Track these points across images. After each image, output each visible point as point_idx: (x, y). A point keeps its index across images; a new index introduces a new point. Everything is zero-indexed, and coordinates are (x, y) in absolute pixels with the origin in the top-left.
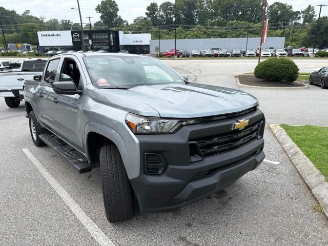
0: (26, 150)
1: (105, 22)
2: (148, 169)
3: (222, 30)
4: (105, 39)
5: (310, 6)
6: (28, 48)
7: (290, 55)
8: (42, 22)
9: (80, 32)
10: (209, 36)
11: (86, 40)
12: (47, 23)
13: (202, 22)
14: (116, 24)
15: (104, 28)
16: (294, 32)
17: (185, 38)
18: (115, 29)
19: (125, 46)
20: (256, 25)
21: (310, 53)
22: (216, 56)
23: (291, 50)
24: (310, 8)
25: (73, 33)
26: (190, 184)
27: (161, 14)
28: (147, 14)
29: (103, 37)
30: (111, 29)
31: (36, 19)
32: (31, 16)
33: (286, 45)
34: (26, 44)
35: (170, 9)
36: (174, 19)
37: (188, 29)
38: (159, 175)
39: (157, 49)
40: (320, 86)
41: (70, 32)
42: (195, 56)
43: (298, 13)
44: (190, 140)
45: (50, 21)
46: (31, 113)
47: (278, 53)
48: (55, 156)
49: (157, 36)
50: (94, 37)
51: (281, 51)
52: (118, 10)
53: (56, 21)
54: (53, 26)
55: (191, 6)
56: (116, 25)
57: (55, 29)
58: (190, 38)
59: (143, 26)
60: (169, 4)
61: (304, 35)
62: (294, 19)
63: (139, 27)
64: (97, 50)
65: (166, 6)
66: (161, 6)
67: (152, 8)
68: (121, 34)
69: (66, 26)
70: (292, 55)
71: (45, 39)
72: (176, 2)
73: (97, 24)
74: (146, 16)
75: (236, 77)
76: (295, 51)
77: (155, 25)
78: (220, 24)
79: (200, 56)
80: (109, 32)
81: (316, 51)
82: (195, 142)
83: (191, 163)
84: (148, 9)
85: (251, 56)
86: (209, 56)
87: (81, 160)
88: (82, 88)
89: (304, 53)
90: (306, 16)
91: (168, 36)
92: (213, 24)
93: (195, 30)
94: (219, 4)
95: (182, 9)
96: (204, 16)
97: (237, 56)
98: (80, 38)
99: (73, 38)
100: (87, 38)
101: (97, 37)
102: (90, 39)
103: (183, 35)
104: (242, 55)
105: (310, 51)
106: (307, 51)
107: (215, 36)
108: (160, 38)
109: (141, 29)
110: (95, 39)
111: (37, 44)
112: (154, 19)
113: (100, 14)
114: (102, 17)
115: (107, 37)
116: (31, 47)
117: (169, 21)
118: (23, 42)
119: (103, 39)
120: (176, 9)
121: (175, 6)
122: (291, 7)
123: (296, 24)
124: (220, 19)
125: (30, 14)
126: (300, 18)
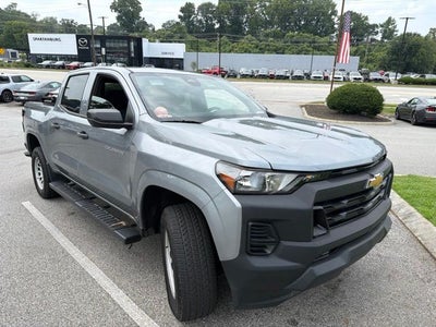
0: (27, 204)
1: (122, 25)
2: (252, 246)
3: (280, 44)
4: (124, 48)
5: (390, 18)
6: (14, 55)
7: (367, 80)
8: (34, 21)
9: (88, 37)
10: (262, 51)
11: (96, 48)
12: (41, 22)
13: (253, 32)
14: (138, 28)
15: (121, 32)
16: (370, 50)
17: (230, 52)
18: (136, 34)
19: (151, 58)
20: (323, 40)
21: (392, 78)
22: (272, 77)
23: (368, 74)
24: (390, 21)
25: (78, 38)
26: (311, 268)
27: (199, 18)
28: (180, 17)
29: (121, 45)
30: (131, 34)
31: (26, 15)
32: (19, 12)
33: (360, 67)
34: (10, 50)
35: (212, 13)
36: (217, 26)
37: (234, 40)
38: (267, 255)
39: (194, 65)
40: (409, 122)
41: (74, 36)
42: (244, 76)
43: (375, 26)
44: (315, 204)
45: (46, 20)
46: (36, 150)
47: (351, 77)
48: (73, 213)
49: (193, 47)
50: (107, 44)
51: (355, 74)
52: (140, 9)
53: (53, 21)
54: (49, 27)
55: (239, 10)
56: (137, 30)
57: (52, 32)
58: (236, 52)
59: (175, 32)
60: (210, 5)
61: (381, 55)
62: (370, 33)
63: (169, 34)
64: (112, 62)
65: (206, 8)
66: (200, 8)
67: (187, 10)
68: (145, 42)
69: (68, 27)
70: (370, 81)
71: (38, 45)
72: (220, 3)
73: (112, 27)
74: (179, 20)
75: (302, 106)
76: (373, 76)
77: (190, 32)
78: (276, 36)
79: (252, 77)
80: (129, 39)
81: (399, 76)
82: (321, 207)
83: (314, 237)
84: (182, 10)
85: (317, 79)
86: (263, 77)
87: (124, 223)
88: (132, 119)
89: (383, 77)
90: (385, 31)
91: (209, 48)
92: (267, 35)
93: (244, 41)
94: (276, 10)
95: (228, 13)
96: (256, 24)
97: (299, 78)
98: (88, 45)
99: (78, 45)
100: (98, 46)
101: (112, 45)
102: (102, 46)
103: (228, 48)
104: (307, 77)
105: (392, 76)
106: (387, 75)
107: (270, 51)
108: (198, 50)
109: (172, 37)
110: (110, 48)
111: (27, 50)
112: (189, 24)
113: (116, 14)
114: (118, 18)
115: (126, 45)
116: (18, 54)
117: (210, 28)
118: (6, 47)
119: (121, 48)
120: (218, 13)
121: (218, 8)
122: (366, 18)
123: (373, 40)
124: (277, 28)
125: (17, 9)
126: (377, 33)
